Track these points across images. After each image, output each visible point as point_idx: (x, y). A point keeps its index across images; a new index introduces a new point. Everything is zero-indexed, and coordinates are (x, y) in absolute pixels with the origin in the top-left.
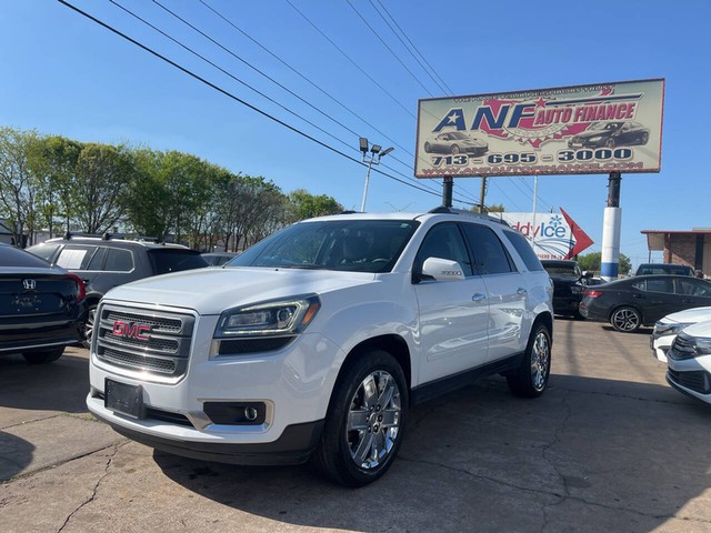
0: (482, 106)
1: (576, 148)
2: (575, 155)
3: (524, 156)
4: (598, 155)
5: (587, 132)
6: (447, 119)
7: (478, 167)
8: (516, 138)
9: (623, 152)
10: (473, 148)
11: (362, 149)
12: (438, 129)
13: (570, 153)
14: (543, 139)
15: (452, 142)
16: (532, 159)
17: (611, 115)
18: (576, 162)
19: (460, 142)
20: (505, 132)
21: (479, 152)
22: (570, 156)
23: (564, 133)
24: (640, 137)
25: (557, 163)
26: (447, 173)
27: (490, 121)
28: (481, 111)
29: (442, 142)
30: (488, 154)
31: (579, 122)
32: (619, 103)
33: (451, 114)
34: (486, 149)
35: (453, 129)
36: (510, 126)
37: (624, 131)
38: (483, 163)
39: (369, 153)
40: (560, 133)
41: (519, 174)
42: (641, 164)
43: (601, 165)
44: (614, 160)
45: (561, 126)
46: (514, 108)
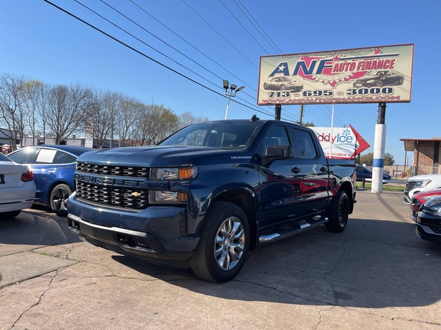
1: (358, 87)
2: (357, 91)
3: (325, 92)
4: (372, 91)
5: (365, 77)
7: (297, 98)
8: (321, 81)
9: (387, 92)
10: (294, 87)
11: (225, 87)
13: (354, 90)
14: (337, 81)
15: (281, 83)
16: (331, 93)
17: (380, 65)
18: (358, 96)
19: (285, 83)
21: (298, 89)
24: (398, 80)
25: (346, 97)
26: (277, 102)
28: (299, 64)
29: (274, 83)
30: (303, 90)
31: (360, 70)
33: (280, 65)
34: (302, 87)
35: (282, 75)
37: (388, 77)
38: (300, 96)
39: (229, 90)
40: (348, 77)
41: (322, 103)
42: (398, 97)
43: (374, 98)
44: (382, 95)
45: (349, 73)
46: (319, 62)
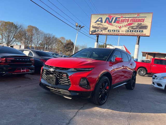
1: (130, 29)
3: (117, 30)
4: (135, 31)
5: (133, 25)
7: (105, 32)
8: (115, 26)
9: (141, 31)
10: (104, 28)
13: (128, 30)
14: (122, 26)
15: (99, 26)
16: (119, 31)
18: (129, 33)
19: (101, 26)
21: (106, 29)
24: (145, 27)
25: (125, 33)
26: (97, 34)
28: (107, 18)
29: (96, 26)
31: (131, 22)
33: (99, 18)
34: (107, 28)
37: (142, 26)
39: (78, 27)
40: (126, 25)
41: (115, 35)
42: (145, 34)
43: (136, 34)
44: (139, 33)
46: (115, 18)
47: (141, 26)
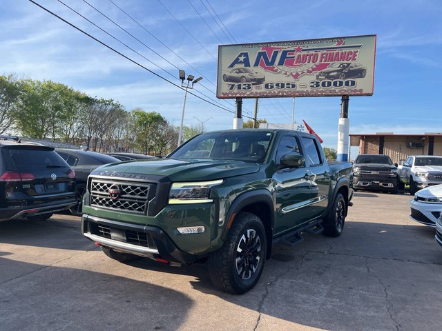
0: (261, 51)
1: (321, 80)
2: (320, 84)
3: (288, 84)
4: (335, 84)
5: (328, 69)
6: (237, 59)
7: (258, 91)
8: (283, 72)
9: (350, 82)
10: (255, 79)
11: (181, 78)
12: (232, 66)
13: (317, 83)
14: (300, 73)
15: (241, 74)
16: (294, 86)
17: (343, 57)
18: (321, 88)
19: (246, 75)
20: (276, 68)
21: (259, 81)
22: (318, 85)
23: (314, 69)
24: (360, 73)
25: (309, 89)
26: (238, 95)
27: (266, 60)
28: (260, 54)
29: (234, 74)
30: (265, 82)
31: (323, 62)
32: (347, 50)
33: (240, 55)
34: (263, 79)
35: (242, 66)
36: (279, 65)
37: (351, 69)
38: (261, 89)
39: (186, 81)
40: (311, 69)
41: (285, 96)
42: (361, 90)
44: (345, 88)
45: (312, 65)
46: (282, 52)
47: (350, 71)
